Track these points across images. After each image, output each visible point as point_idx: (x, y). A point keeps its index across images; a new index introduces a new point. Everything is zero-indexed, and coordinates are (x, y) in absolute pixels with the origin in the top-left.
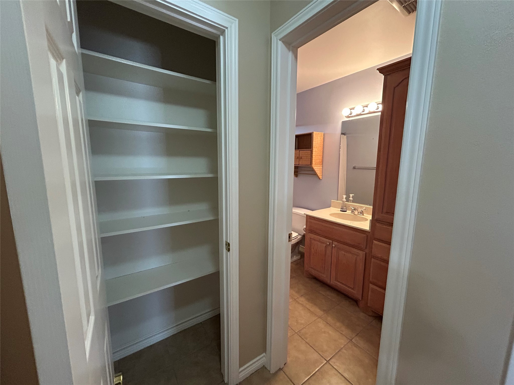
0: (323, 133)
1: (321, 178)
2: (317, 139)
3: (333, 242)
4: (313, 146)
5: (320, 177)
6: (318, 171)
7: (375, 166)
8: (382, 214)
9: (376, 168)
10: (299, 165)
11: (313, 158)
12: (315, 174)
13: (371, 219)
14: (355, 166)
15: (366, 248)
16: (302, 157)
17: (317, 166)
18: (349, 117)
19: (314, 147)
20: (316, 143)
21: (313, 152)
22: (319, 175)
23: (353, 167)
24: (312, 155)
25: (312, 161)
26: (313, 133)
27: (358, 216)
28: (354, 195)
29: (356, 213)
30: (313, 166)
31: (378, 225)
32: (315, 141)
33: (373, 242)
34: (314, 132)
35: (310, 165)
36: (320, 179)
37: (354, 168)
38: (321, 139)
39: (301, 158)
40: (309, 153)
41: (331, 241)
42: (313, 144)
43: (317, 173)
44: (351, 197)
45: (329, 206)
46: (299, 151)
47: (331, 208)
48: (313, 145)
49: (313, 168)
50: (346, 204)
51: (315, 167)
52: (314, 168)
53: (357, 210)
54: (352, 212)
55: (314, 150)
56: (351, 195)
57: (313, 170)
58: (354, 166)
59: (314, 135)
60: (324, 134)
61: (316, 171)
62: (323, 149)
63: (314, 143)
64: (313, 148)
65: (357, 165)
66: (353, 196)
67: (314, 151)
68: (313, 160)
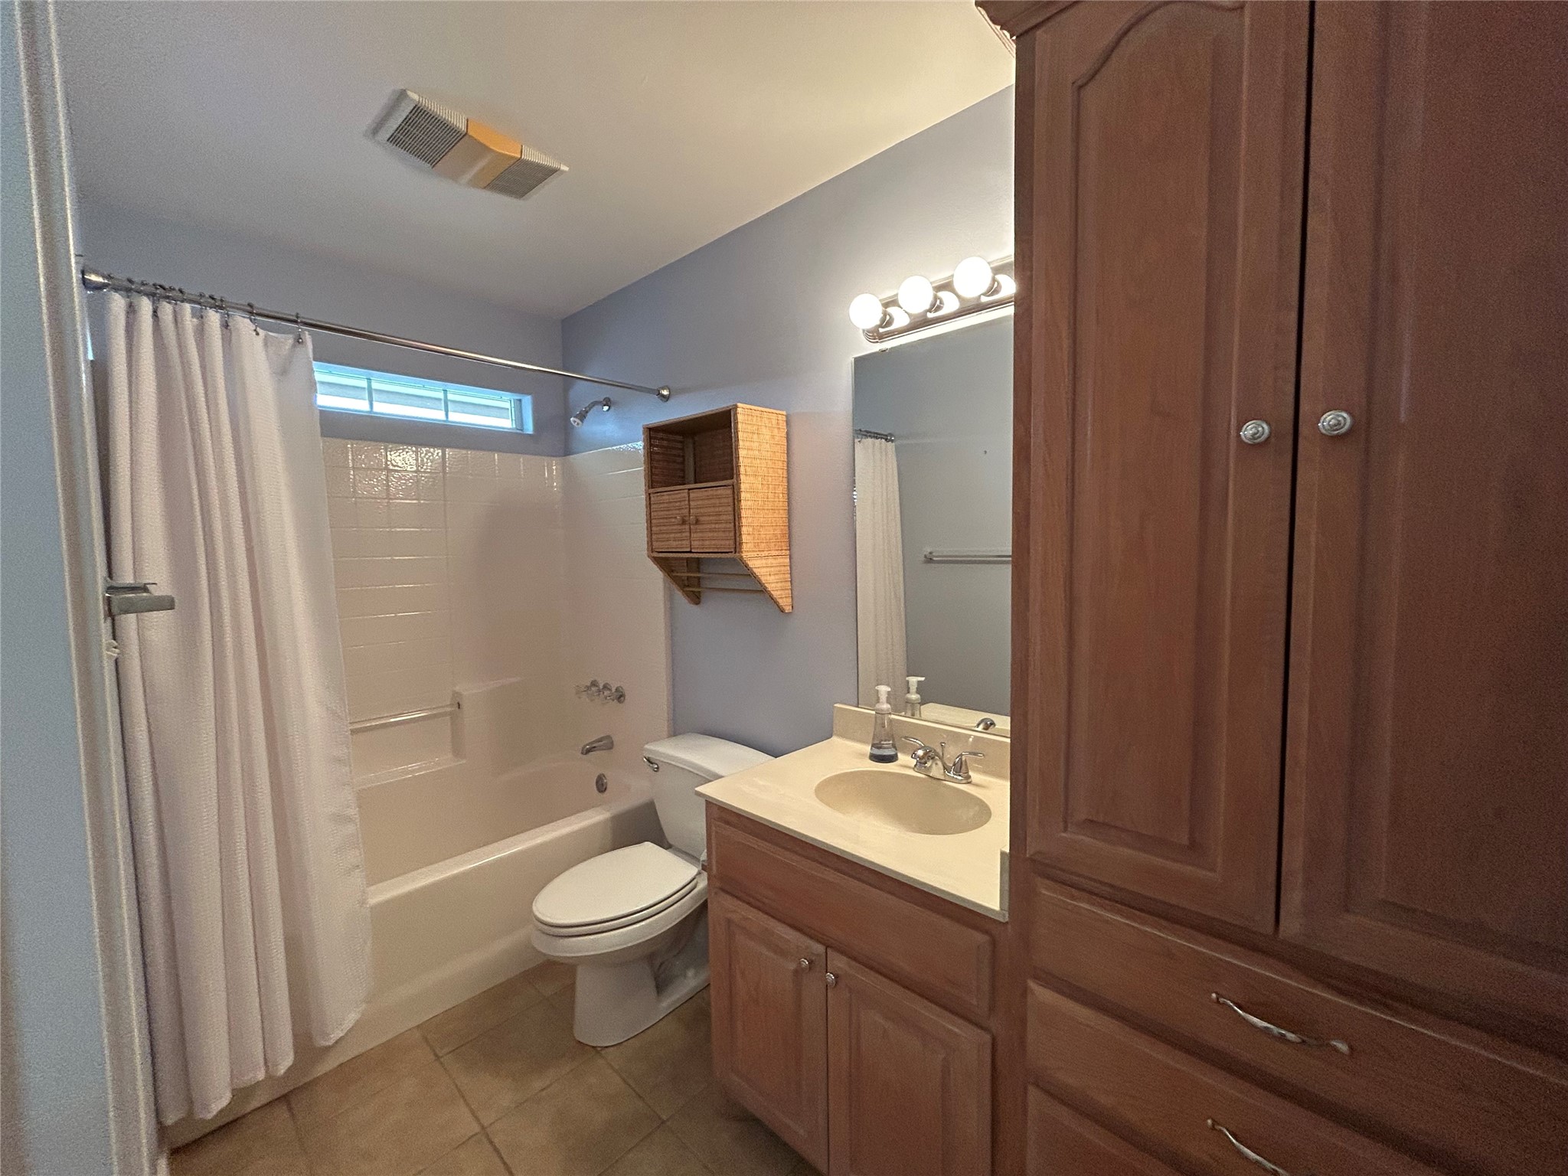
0: (784, 413)
1: (788, 609)
2: (755, 436)
3: (829, 950)
4: (738, 467)
5: (785, 603)
6: (772, 579)
7: (1008, 549)
8: (1065, 830)
9: (1010, 559)
10: (690, 552)
11: (744, 521)
12: (762, 591)
13: (1007, 850)
14: (931, 553)
15: (992, 1009)
16: (701, 519)
17: (763, 554)
18: (881, 337)
19: (742, 470)
20: (751, 452)
21: (739, 492)
22: (775, 594)
23: (925, 556)
24: (739, 509)
25: (738, 534)
26: (736, 407)
27: (945, 786)
28: (923, 679)
29: (937, 770)
30: (744, 555)
31: (1046, 891)
32: (748, 444)
33: (1025, 992)
34: (739, 405)
35: (733, 550)
36: (782, 611)
37: (929, 560)
38: (777, 438)
39: (697, 522)
40: (725, 500)
41: (819, 948)
42: (741, 459)
43: (769, 587)
44: (913, 688)
45: (824, 733)
46: (689, 489)
47: (834, 738)
48: (737, 462)
49: (747, 566)
50: (891, 721)
51: (755, 562)
52: (751, 564)
53: (941, 759)
54: (921, 763)
55: (746, 482)
56: (914, 680)
57: (750, 575)
58: (929, 551)
59: (740, 418)
60: (787, 416)
61: (763, 579)
62: (788, 482)
63: (742, 453)
64: (738, 475)
65: (943, 550)
66: (919, 682)
67: (743, 487)
68: (744, 530)
